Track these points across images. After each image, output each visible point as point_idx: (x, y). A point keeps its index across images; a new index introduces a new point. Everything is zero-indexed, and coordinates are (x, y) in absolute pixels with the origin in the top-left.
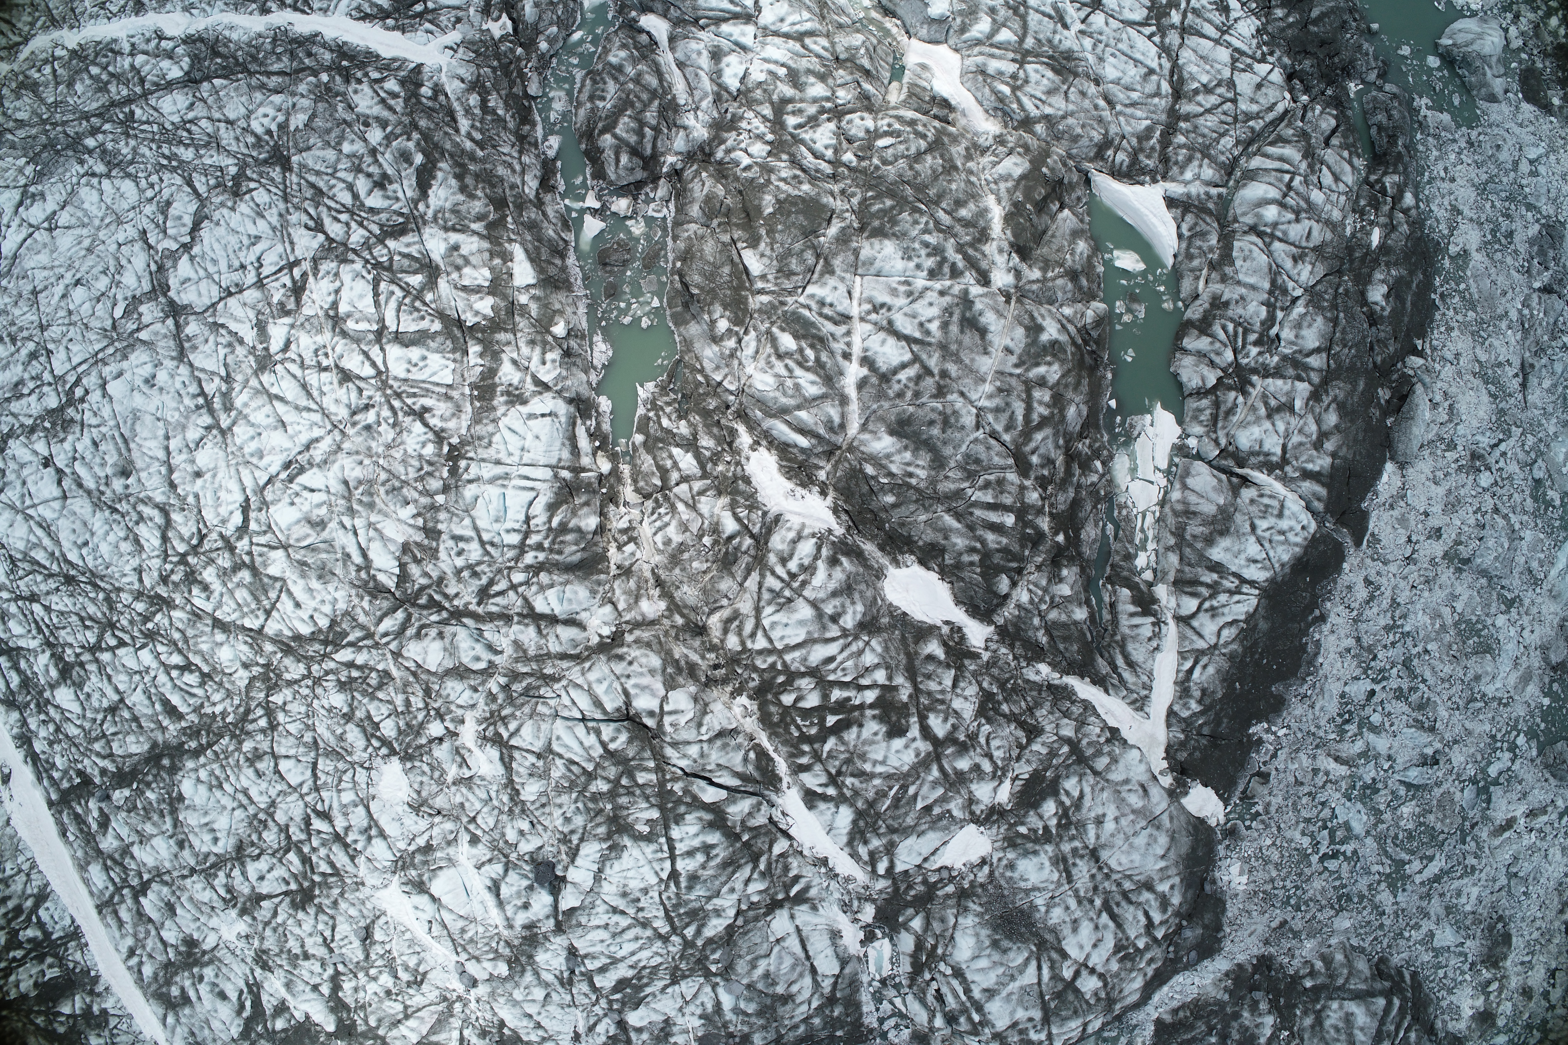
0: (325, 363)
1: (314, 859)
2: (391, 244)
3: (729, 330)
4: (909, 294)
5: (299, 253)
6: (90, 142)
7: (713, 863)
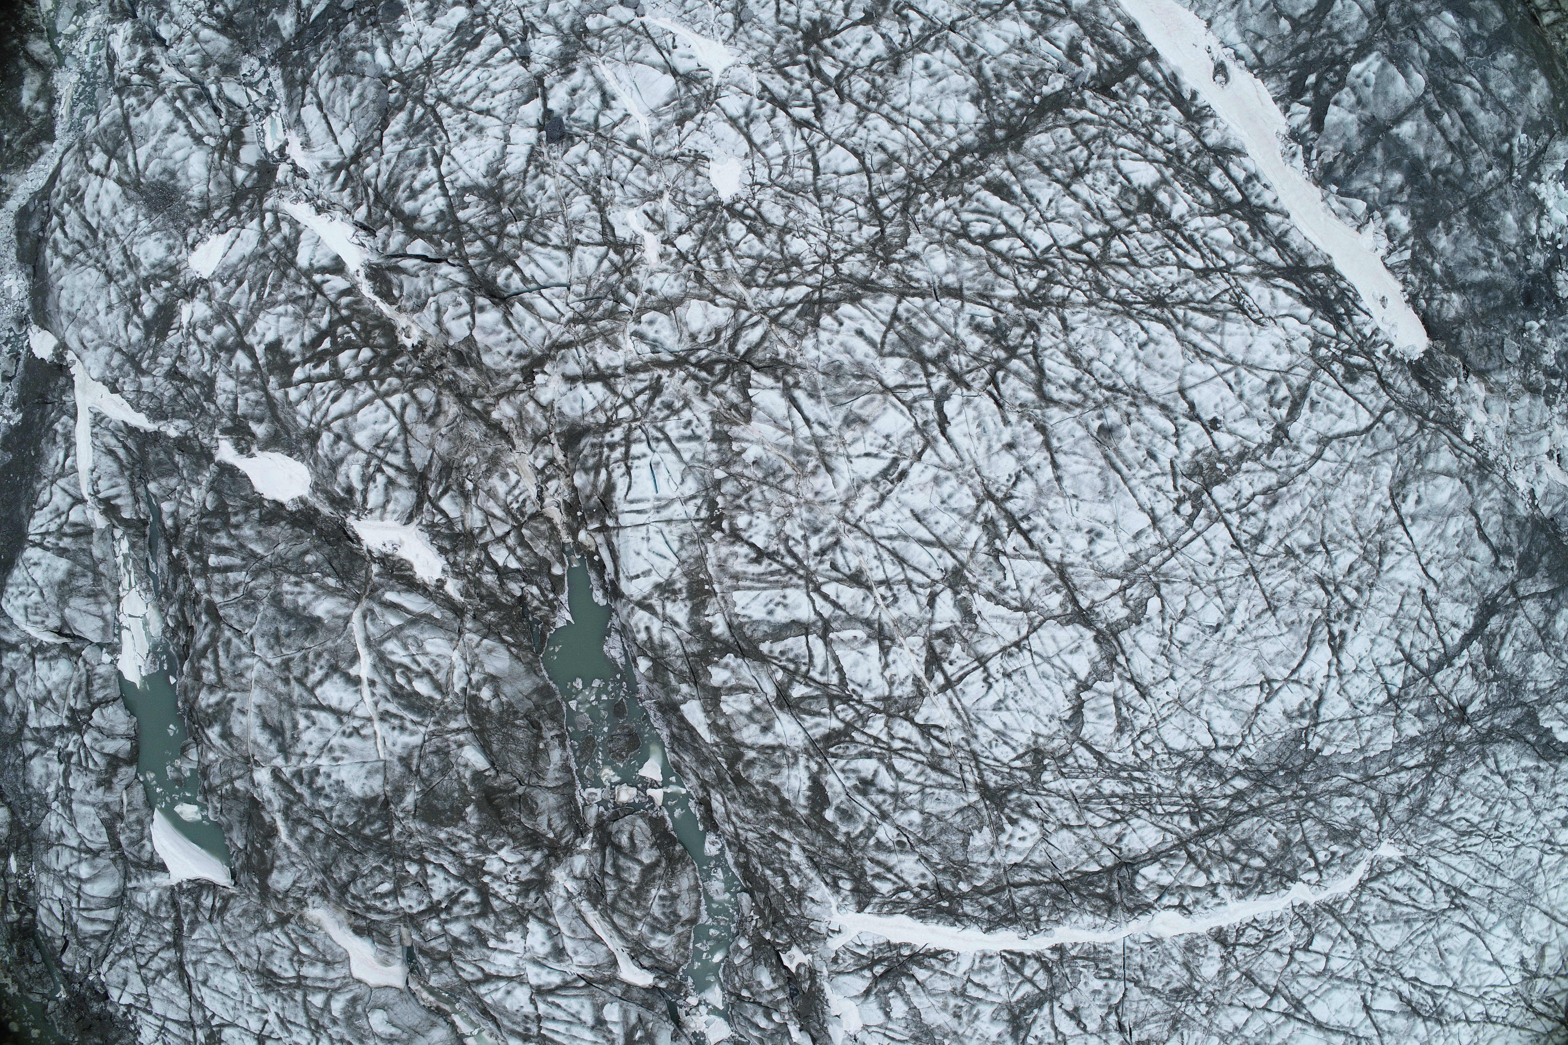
0: (882, 589)
1: (807, 76)
2: (836, 724)
3: (479, 690)
4: (331, 750)
5: (942, 699)
6: (1241, 784)
7: (406, 183)
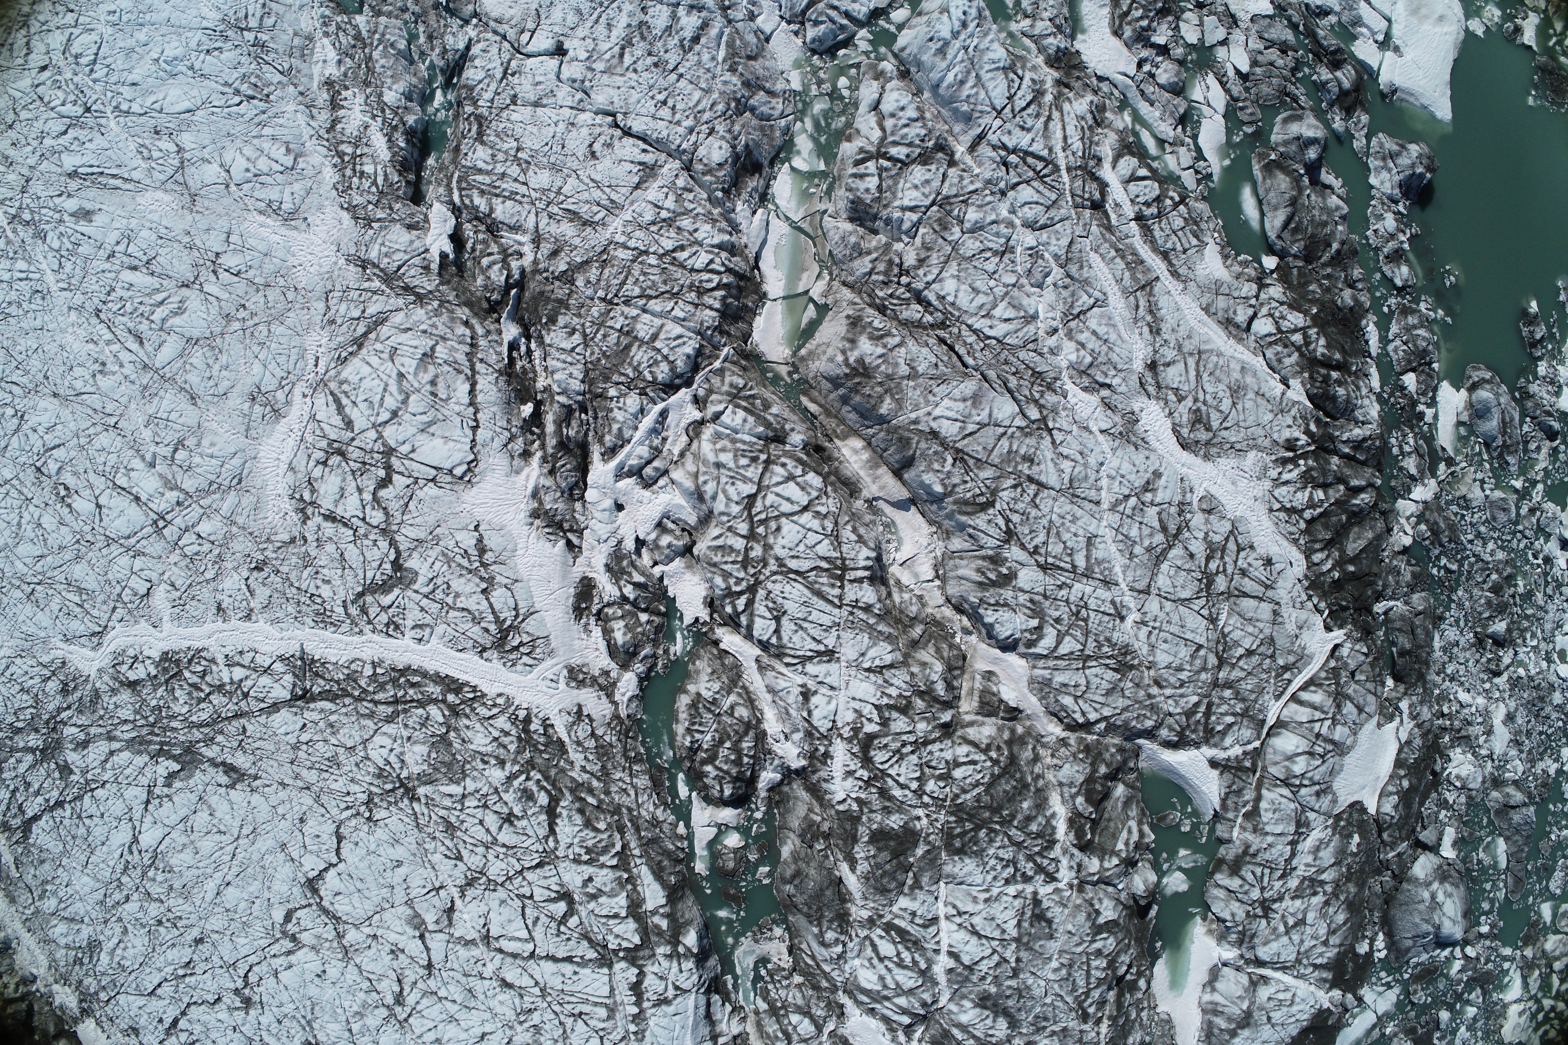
0: (485, 972)
2: (530, 876)
3: (837, 939)
4: (987, 900)
6: (207, 753)
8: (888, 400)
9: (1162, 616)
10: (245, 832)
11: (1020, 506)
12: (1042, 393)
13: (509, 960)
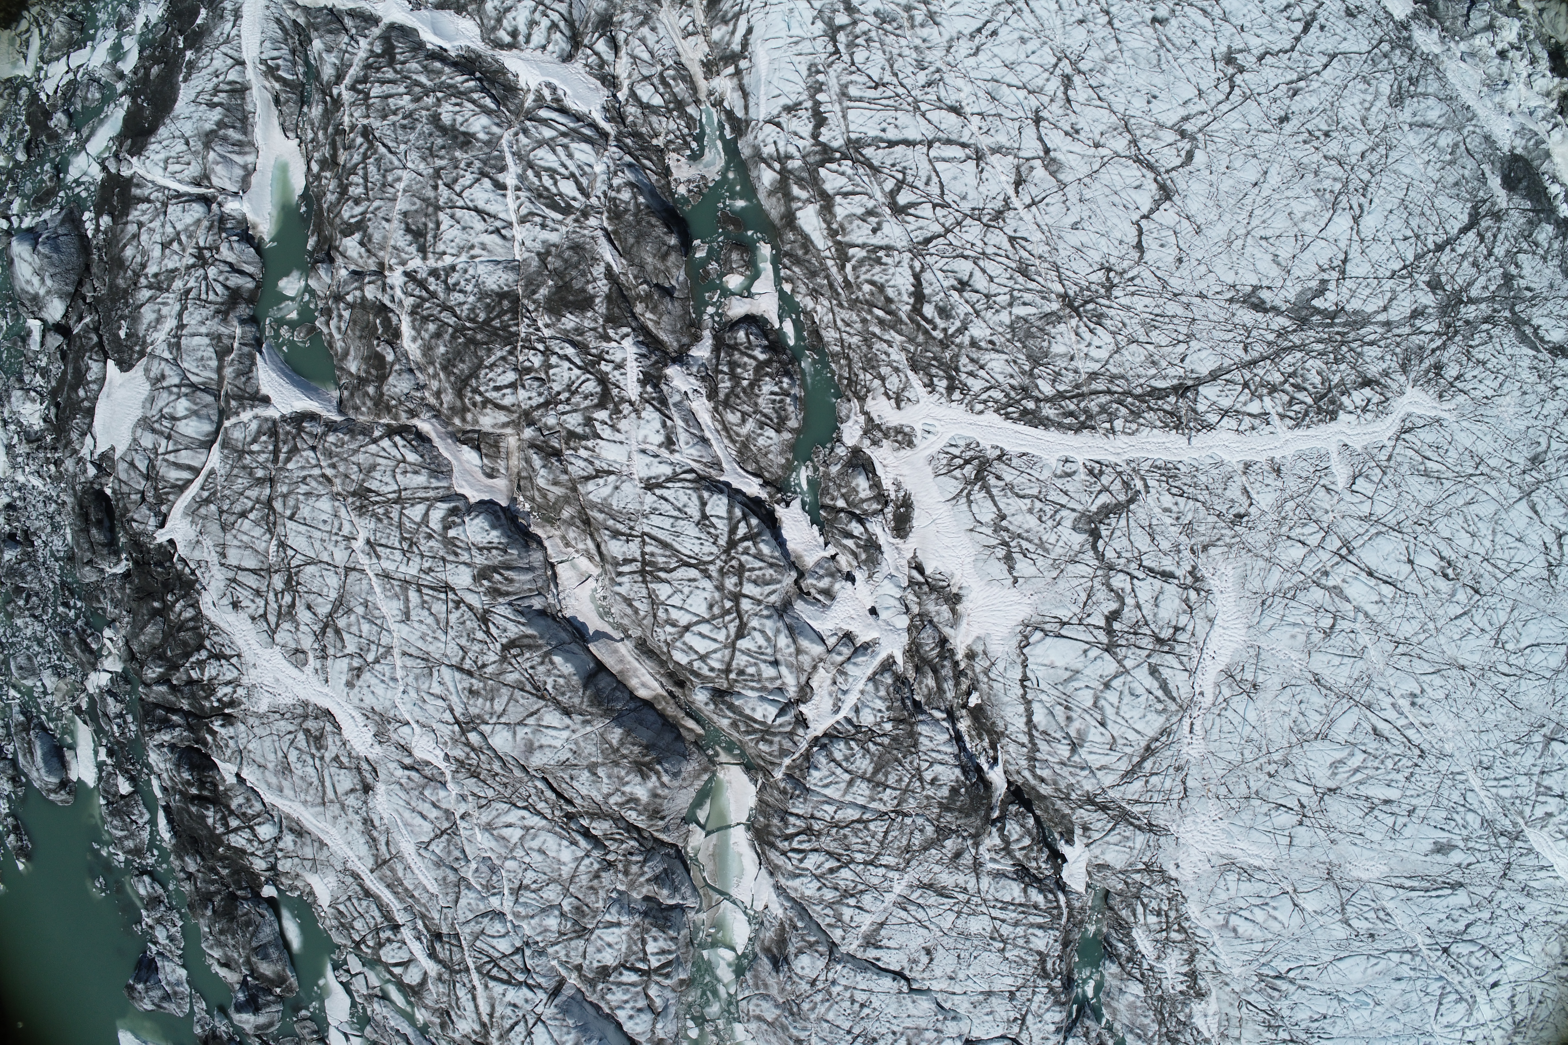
0: (978, 120)
4: (471, 248)
5: (1028, 215)
6: (1284, 321)
8: (615, 742)
9: (331, 547)
10: (1239, 242)
11: (477, 647)
12: (468, 757)
13: (954, 137)
